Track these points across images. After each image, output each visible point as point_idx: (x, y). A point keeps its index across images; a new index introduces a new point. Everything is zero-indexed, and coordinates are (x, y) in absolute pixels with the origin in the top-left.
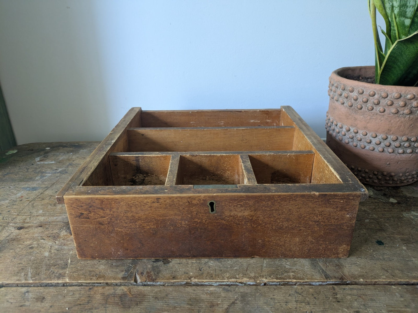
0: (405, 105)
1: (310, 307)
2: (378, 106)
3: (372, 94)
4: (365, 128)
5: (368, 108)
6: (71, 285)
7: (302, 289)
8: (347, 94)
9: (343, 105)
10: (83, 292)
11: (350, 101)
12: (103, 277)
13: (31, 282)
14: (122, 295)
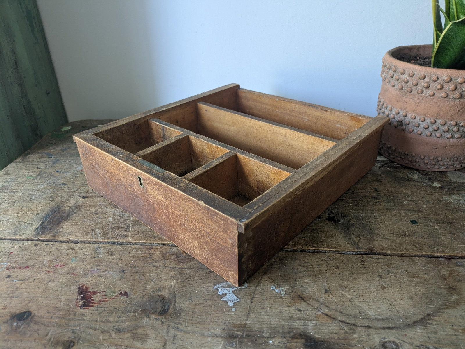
0: (455, 89)
1: (339, 270)
2: (427, 90)
3: (422, 77)
4: (414, 111)
5: (417, 91)
6: (134, 244)
7: (334, 256)
8: (398, 76)
9: (393, 88)
10: (144, 250)
11: (400, 83)
12: (161, 239)
13: (101, 240)
14: (177, 253)
